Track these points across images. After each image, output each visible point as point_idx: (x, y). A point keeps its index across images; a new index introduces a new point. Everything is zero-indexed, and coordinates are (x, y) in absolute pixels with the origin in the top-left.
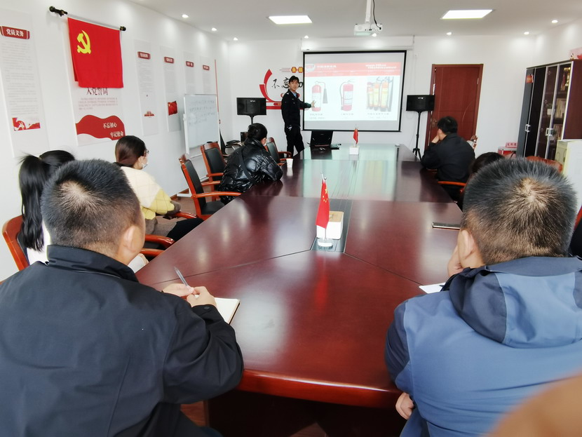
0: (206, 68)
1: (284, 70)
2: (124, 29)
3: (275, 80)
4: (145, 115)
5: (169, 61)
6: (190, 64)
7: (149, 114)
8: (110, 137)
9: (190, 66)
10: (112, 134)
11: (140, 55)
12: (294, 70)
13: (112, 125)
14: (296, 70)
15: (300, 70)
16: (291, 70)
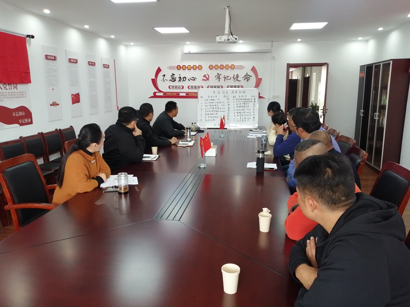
0: (106, 66)
1: (171, 68)
2: (33, 37)
3: (164, 75)
4: (51, 105)
5: (73, 61)
6: (92, 64)
7: (54, 104)
8: (19, 123)
9: (92, 65)
10: (20, 121)
11: (47, 57)
13: (21, 114)
14: (181, 67)
15: (184, 68)
16: (177, 68)
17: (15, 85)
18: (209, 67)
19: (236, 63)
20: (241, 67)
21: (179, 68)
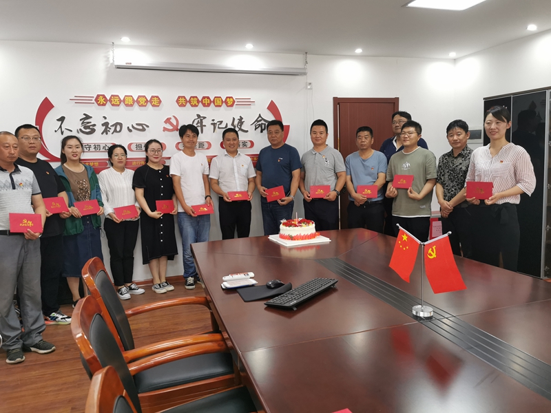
1: (80, 100)
3: (62, 119)
12: (102, 100)
14: (106, 100)
15: (115, 101)
16: (97, 100)
18: (177, 101)
19: (237, 94)
20: (247, 103)
21: (101, 101)
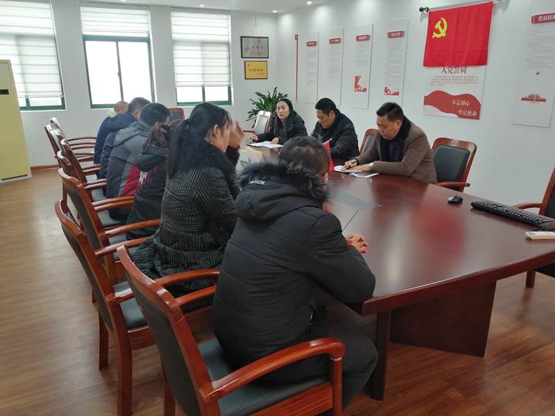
4: (523, 99)
8: (458, 114)
10: (460, 112)
13: (463, 103)
17: (463, 68)
